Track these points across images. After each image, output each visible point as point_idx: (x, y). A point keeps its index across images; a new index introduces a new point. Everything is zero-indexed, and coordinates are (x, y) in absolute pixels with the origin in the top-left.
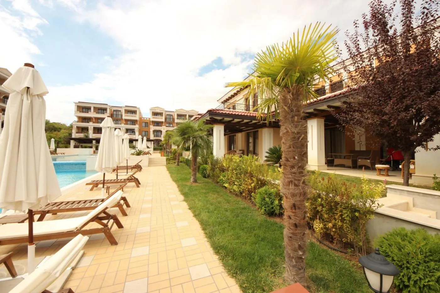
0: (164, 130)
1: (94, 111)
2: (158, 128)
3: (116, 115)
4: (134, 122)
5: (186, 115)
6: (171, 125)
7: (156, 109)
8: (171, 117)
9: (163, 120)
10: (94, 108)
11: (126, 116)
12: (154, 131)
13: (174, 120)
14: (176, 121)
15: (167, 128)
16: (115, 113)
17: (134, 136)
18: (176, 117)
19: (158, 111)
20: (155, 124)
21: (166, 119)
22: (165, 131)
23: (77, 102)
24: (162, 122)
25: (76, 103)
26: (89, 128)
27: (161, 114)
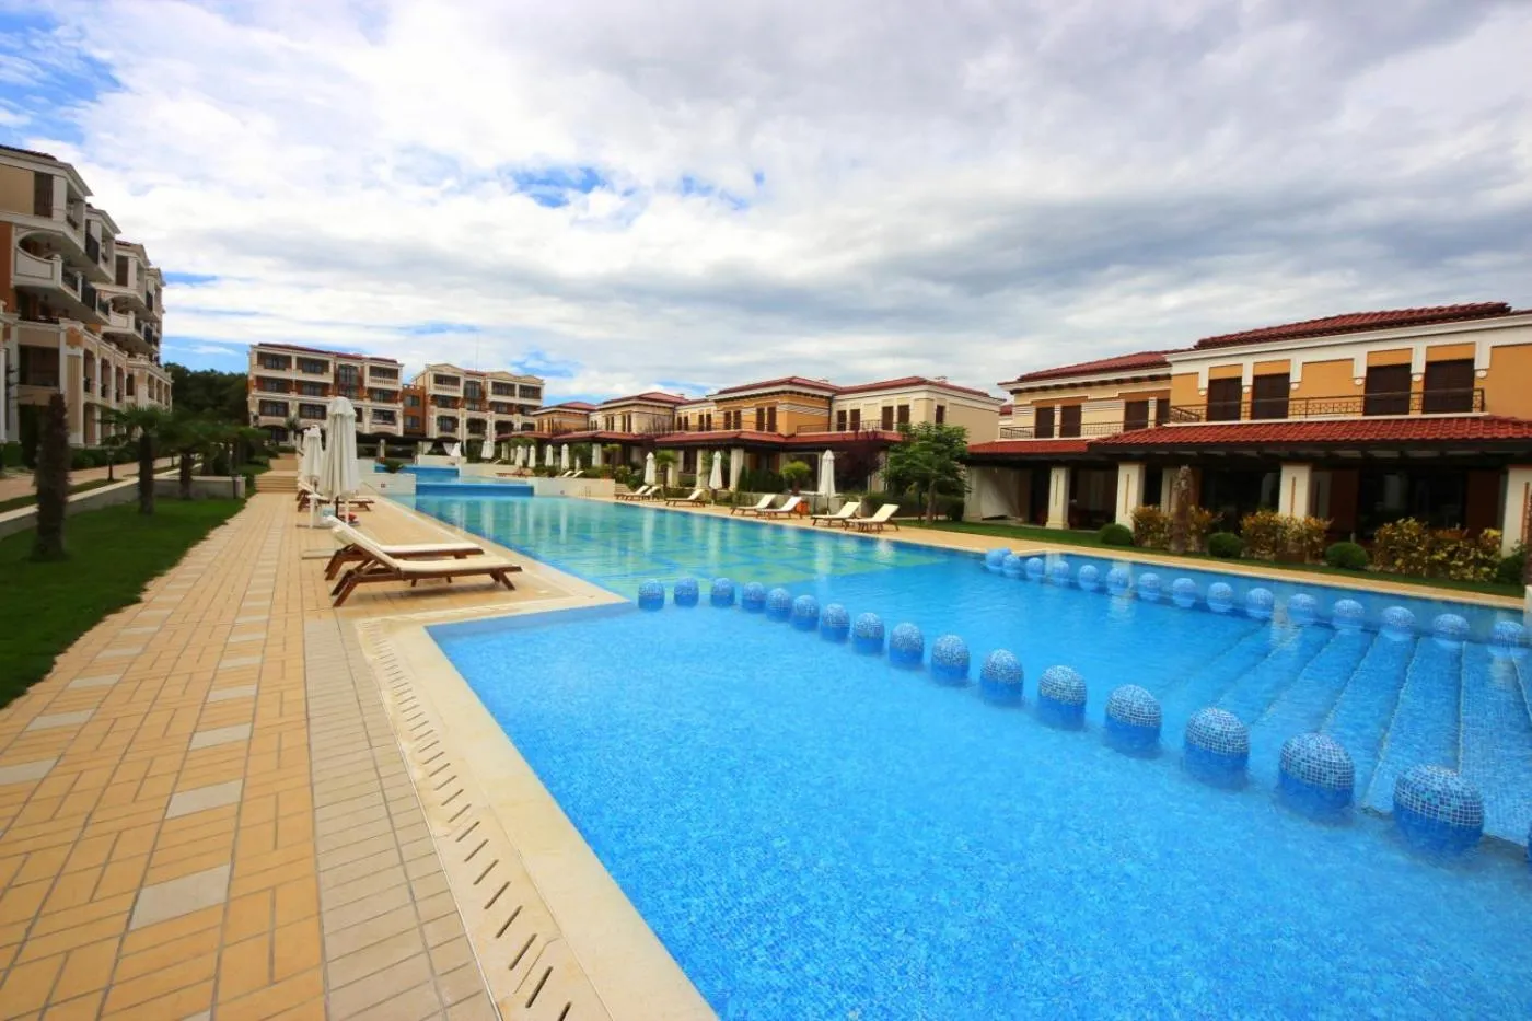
0: (462, 416)
1: (298, 367)
2: (449, 412)
3: (346, 377)
4: (389, 396)
5: (512, 387)
6: (477, 407)
7: (443, 368)
8: (477, 388)
9: (460, 394)
10: (299, 360)
11: (373, 381)
12: (441, 419)
13: (483, 394)
14: (491, 398)
15: (469, 412)
16: (342, 371)
17: (394, 428)
18: (490, 388)
19: (447, 373)
20: (440, 403)
21: (465, 391)
22: (465, 419)
23: (256, 343)
24: (456, 399)
25: (253, 347)
26: (290, 404)
27: (454, 381)
